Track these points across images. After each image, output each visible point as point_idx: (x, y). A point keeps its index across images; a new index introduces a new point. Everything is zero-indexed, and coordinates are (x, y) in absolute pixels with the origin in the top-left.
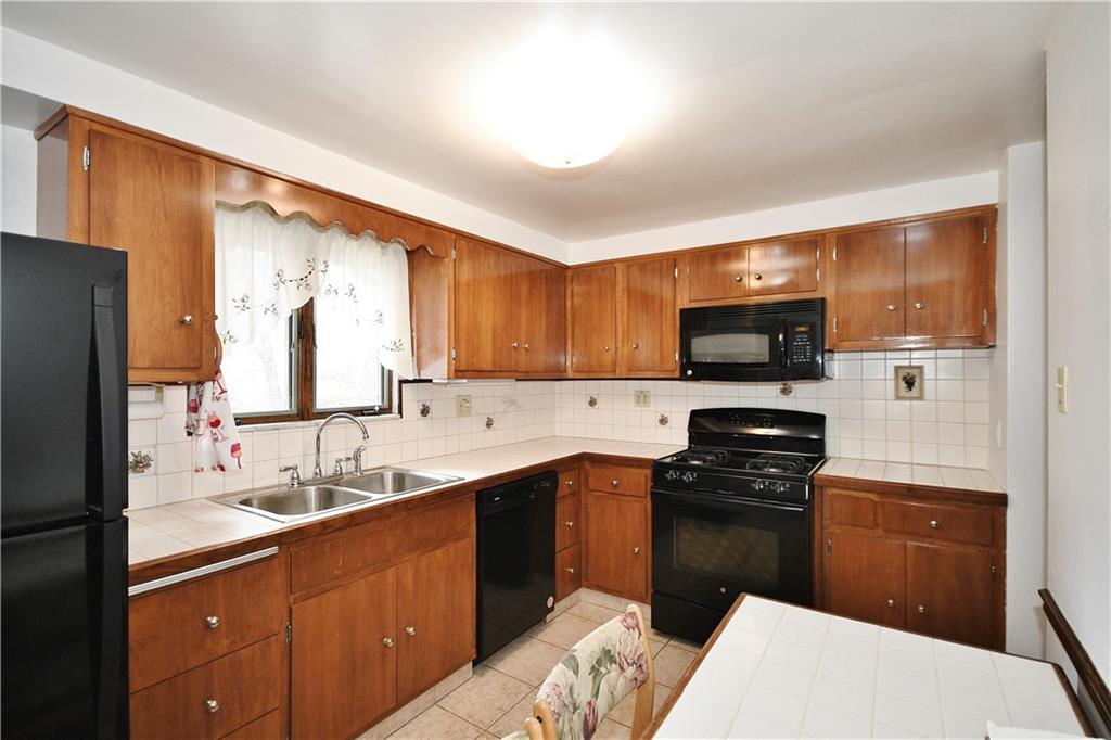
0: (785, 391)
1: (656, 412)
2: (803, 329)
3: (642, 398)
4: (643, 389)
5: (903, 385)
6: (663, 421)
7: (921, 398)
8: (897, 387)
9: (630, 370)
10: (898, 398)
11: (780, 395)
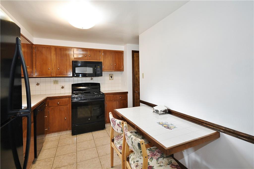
0: (92, 79)
1: (60, 86)
2: (99, 67)
3: (56, 82)
4: (56, 80)
5: (110, 77)
6: (63, 88)
7: (113, 80)
8: (110, 78)
9: (57, 75)
10: (110, 80)
11: (91, 80)
